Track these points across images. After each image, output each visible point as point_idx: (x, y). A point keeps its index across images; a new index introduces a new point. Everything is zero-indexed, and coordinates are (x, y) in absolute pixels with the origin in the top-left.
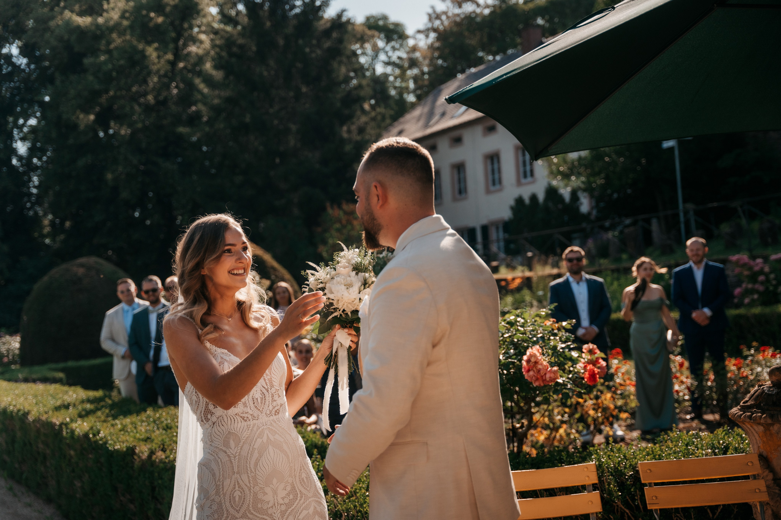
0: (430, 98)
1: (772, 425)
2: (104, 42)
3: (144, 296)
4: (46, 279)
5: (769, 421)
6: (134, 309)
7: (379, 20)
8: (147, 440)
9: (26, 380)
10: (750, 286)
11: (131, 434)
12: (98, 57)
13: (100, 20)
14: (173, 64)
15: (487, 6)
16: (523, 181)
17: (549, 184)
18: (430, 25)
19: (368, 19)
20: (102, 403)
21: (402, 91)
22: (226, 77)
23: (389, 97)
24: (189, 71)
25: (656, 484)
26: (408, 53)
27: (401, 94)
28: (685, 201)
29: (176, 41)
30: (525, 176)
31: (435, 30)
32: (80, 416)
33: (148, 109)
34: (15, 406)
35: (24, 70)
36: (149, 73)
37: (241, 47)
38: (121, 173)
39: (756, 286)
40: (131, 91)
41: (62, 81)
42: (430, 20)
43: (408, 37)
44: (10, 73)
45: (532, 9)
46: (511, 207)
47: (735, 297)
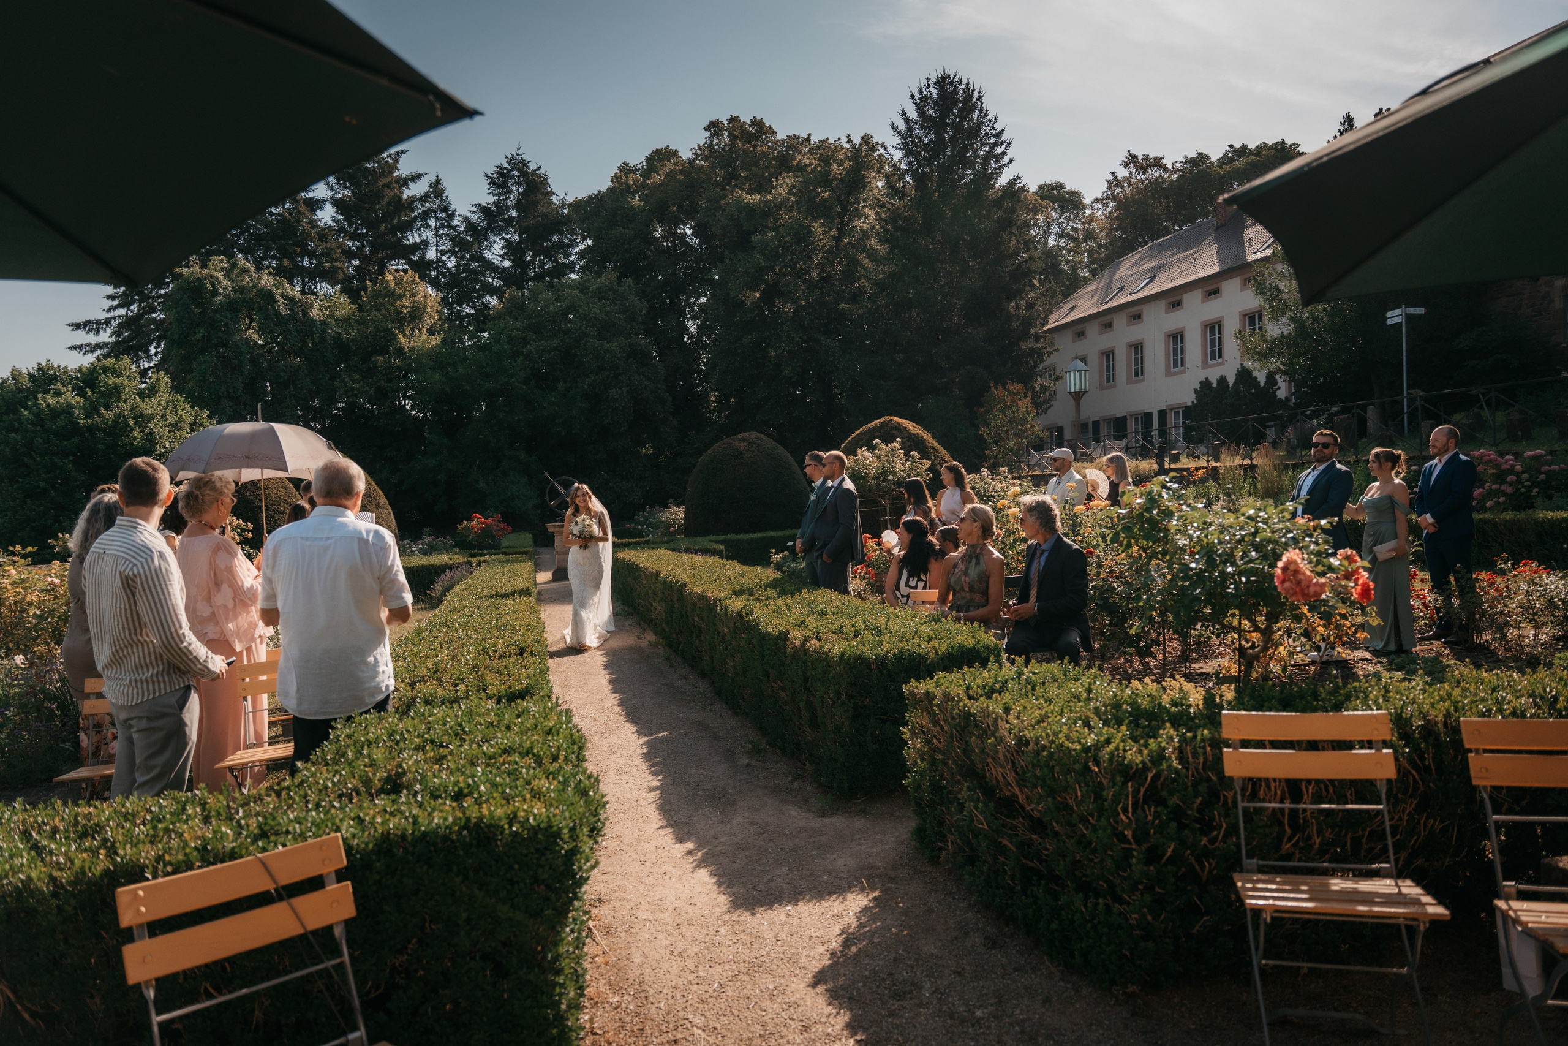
0: (1107, 272)
2: (771, 219)
4: (708, 452)
7: (1053, 189)
8: (802, 624)
9: (688, 551)
10: (1495, 487)
11: (785, 617)
12: (765, 233)
13: (769, 197)
14: (837, 239)
15: (1176, 170)
16: (1210, 362)
17: (1242, 366)
18: (1109, 193)
19: (1041, 187)
21: (1075, 265)
22: (891, 251)
23: (1061, 271)
24: (853, 247)
25: (1485, 751)
26: (1084, 224)
27: (1074, 269)
28: (1410, 387)
29: (841, 216)
30: (1213, 358)
31: (1114, 198)
32: (735, 593)
33: (812, 286)
35: (696, 250)
36: (814, 249)
37: (907, 219)
38: (784, 351)
39: (1503, 488)
40: (795, 268)
41: (731, 260)
42: (1109, 188)
43: (1084, 207)
44: (684, 254)
45: (1229, 172)
46: (1196, 391)
47: (1474, 500)
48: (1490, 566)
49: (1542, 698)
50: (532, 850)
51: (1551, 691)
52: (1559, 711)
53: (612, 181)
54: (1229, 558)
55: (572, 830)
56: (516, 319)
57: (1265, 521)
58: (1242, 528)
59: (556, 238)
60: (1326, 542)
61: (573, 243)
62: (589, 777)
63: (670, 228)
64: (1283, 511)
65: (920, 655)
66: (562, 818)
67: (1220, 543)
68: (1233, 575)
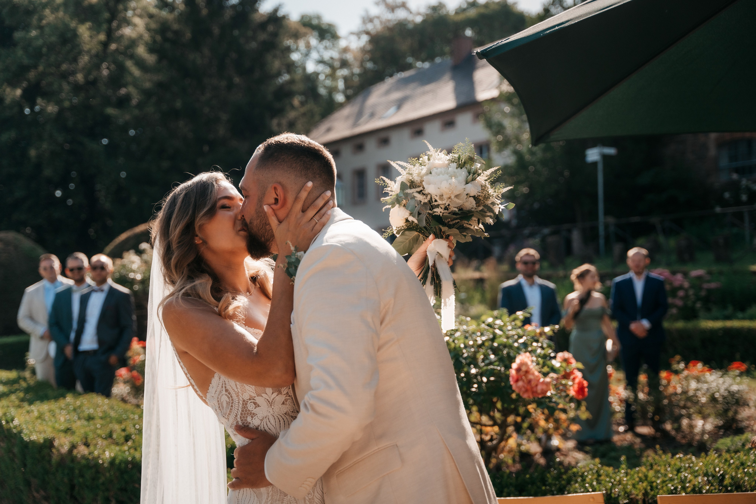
0: (359, 99)
2: (36, 17)
3: (68, 273)
6: (56, 288)
7: (313, 19)
8: (67, 431)
11: (50, 424)
12: (28, 31)
14: (105, 45)
15: (419, 14)
18: (363, 28)
19: (303, 17)
20: (16, 386)
21: (332, 90)
22: (160, 61)
23: (319, 95)
24: (121, 53)
26: (340, 53)
27: (330, 93)
28: (606, 214)
29: (110, 21)
31: (367, 33)
33: (77, 88)
36: (81, 52)
37: (176, 32)
38: (46, 150)
39: (675, 301)
40: (60, 68)
42: (363, 23)
43: (340, 38)
45: (463, 20)
48: (668, 367)
49: (713, 476)
51: (719, 471)
52: (726, 487)
54: (473, 361)
57: (501, 329)
58: (482, 334)
60: (549, 346)
64: (514, 320)
67: (466, 347)
68: (476, 376)
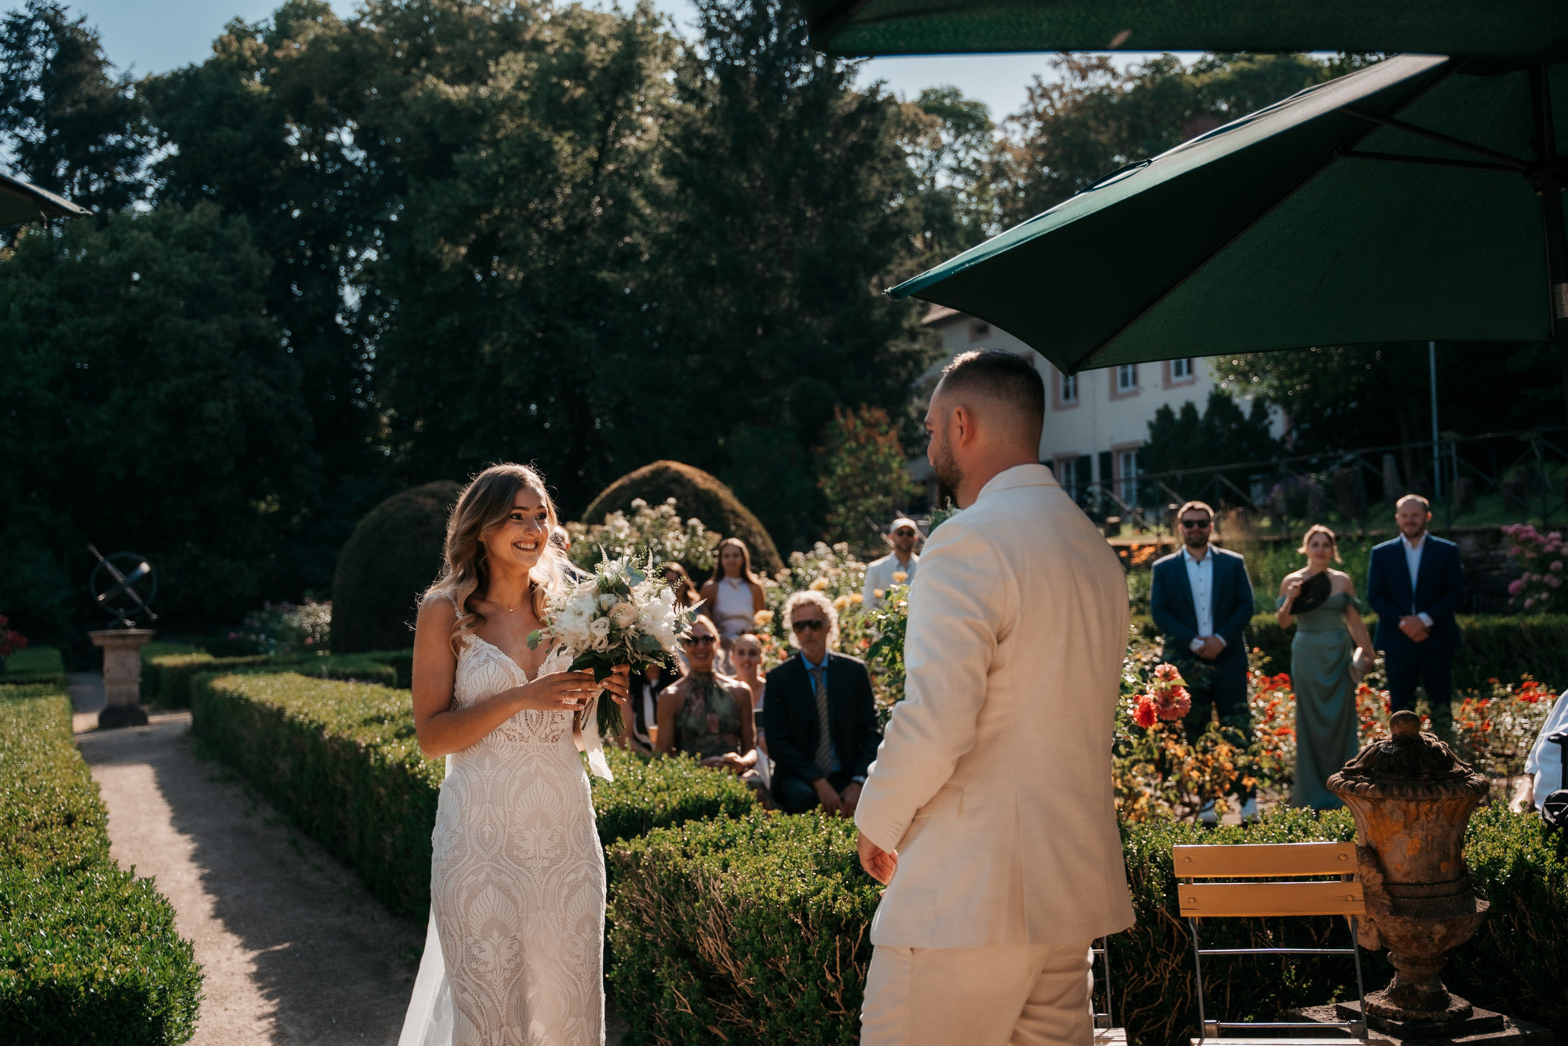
1: (1383, 800)
2: (487, 128)
4: (374, 513)
5: (1379, 795)
7: (944, 96)
9: (333, 676)
10: (1536, 577)
12: (476, 151)
13: (483, 91)
14: (597, 165)
15: (1131, 78)
16: (1175, 379)
17: (1216, 386)
18: (1031, 108)
19: (925, 95)
21: (979, 218)
22: (681, 189)
23: (957, 228)
24: (623, 178)
25: (1197, 880)
26: (991, 153)
27: (977, 223)
28: (1442, 428)
29: (603, 127)
31: (1039, 116)
32: (399, 736)
33: (553, 239)
34: (306, 715)
35: (359, 170)
36: (558, 180)
37: (708, 140)
38: (506, 344)
39: (1547, 579)
40: (526, 208)
41: (418, 191)
42: (1032, 98)
43: (992, 127)
44: (338, 176)
45: (1208, 85)
46: (1151, 425)
47: (1510, 596)
50: (113, 1016)
53: (215, 48)
55: (162, 993)
56: (38, 278)
59: (112, 139)
61: (142, 150)
62: (181, 945)
63: (315, 131)
65: (642, 811)
66: (151, 977)
